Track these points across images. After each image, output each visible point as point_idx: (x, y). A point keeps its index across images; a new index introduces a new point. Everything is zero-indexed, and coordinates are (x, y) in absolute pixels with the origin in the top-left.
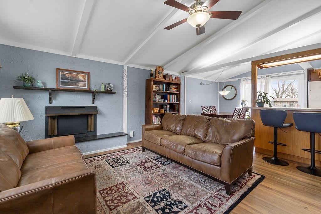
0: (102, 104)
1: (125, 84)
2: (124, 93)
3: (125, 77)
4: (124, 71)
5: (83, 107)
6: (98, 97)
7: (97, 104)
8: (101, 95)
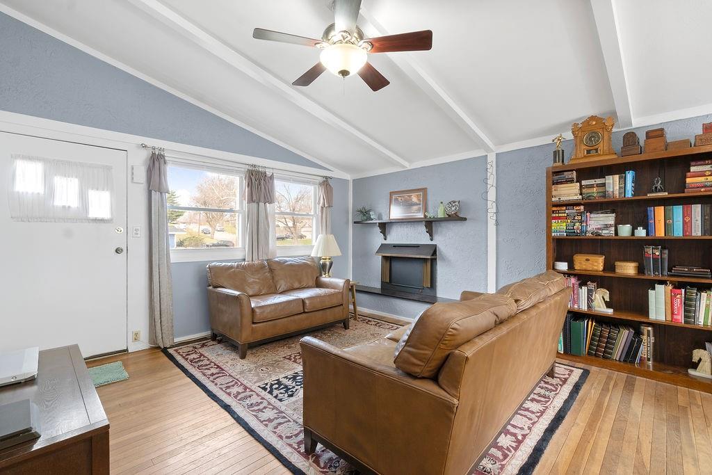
0: (445, 240)
1: (492, 195)
2: (489, 218)
3: (492, 180)
4: (489, 166)
5: (417, 246)
6: (440, 229)
7: (439, 241)
8: (443, 224)
